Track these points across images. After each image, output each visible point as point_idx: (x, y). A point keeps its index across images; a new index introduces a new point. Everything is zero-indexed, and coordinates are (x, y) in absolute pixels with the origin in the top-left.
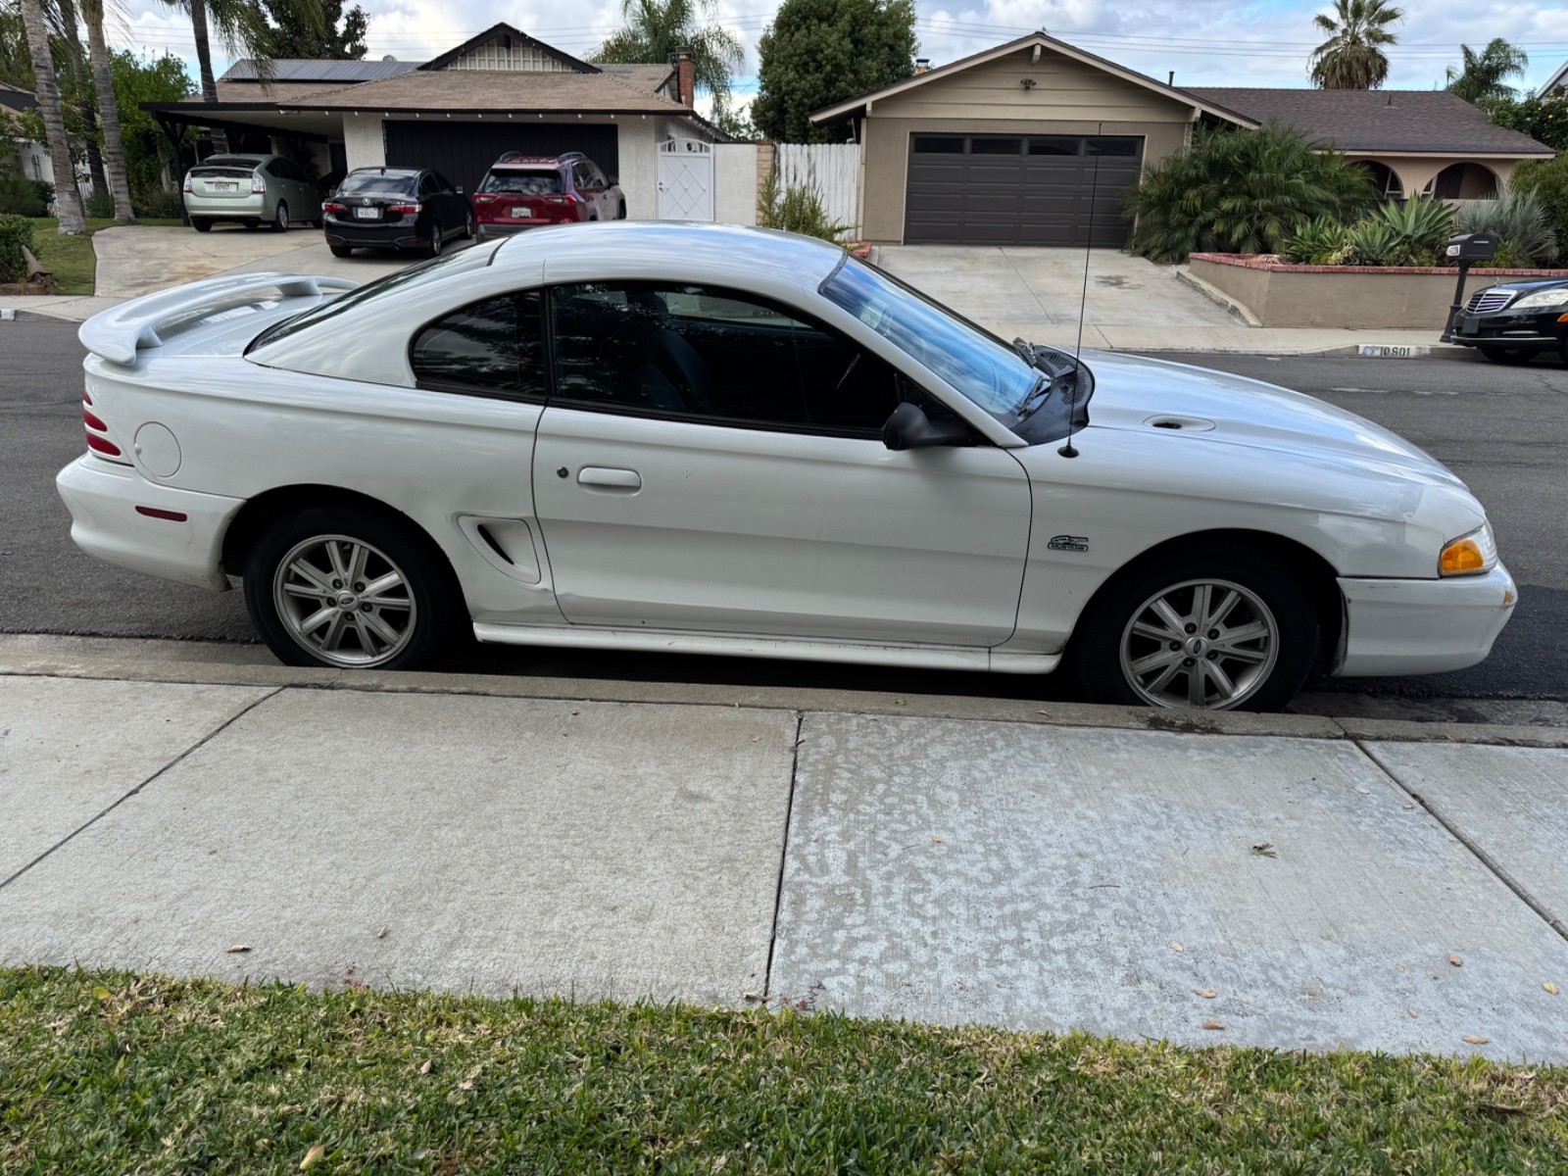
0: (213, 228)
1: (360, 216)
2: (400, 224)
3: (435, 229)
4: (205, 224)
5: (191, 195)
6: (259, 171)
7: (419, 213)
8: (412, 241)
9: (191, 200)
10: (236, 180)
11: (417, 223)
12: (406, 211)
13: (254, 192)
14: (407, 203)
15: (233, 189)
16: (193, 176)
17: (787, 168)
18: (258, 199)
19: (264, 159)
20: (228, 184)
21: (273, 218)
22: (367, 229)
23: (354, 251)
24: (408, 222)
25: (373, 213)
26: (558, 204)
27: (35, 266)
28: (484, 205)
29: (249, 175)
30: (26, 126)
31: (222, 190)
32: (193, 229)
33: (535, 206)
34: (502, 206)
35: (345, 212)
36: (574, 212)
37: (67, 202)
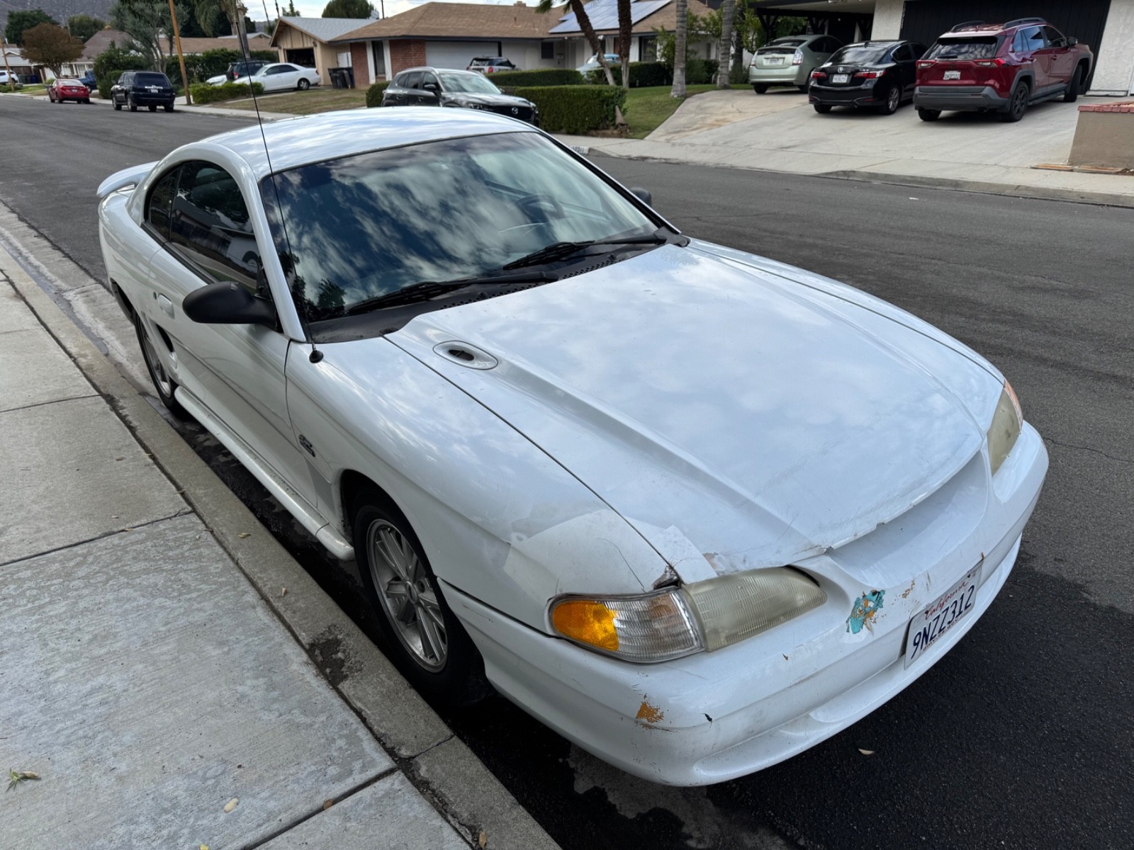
0: (768, 91)
1: (834, 81)
2: (863, 86)
3: (895, 91)
4: (761, 88)
5: (754, 68)
6: (803, 50)
7: (879, 78)
8: (869, 101)
9: (754, 71)
10: (784, 55)
11: (876, 86)
12: (869, 76)
13: (794, 64)
14: (871, 69)
15: (780, 62)
16: (758, 54)
18: (796, 68)
19: (809, 39)
20: (778, 59)
21: (803, 82)
22: (839, 92)
23: (833, 108)
24: (868, 85)
25: (843, 79)
26: (987, 67)
27: (620, 119)
28: (924, 70)
29: (792, 52)
30: (706, 23)
31: (774, 64)
32: (754, 92)
33: (965, 69)
34: (939, 70)
35: (824, 78)
36: (1003, 74)
37: (678, 76)
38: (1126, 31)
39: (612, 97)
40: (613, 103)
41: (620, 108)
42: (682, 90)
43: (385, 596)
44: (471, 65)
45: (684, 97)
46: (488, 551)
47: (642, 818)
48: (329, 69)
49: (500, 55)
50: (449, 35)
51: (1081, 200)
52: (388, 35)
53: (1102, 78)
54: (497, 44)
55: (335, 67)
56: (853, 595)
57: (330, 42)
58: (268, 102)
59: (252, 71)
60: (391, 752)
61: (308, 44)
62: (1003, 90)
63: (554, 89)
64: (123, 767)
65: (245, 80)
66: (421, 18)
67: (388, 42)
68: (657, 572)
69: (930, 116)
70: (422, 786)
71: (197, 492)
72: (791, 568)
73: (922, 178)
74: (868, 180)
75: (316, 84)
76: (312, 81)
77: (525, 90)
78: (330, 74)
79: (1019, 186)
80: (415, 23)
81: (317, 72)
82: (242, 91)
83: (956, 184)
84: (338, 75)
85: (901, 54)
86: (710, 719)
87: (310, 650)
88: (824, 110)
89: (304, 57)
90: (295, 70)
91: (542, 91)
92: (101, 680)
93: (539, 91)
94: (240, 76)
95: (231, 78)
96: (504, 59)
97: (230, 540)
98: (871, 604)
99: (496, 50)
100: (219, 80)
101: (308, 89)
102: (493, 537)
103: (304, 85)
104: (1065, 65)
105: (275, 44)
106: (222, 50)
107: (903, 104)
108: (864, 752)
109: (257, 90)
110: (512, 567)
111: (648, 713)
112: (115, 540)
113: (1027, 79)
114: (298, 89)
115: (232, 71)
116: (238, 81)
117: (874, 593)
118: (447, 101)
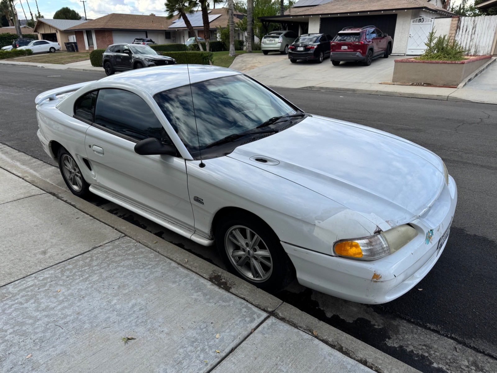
0: (269, 54)
1: (298, 50)
2: (309, 52)
3: (322, 54)
4: (266, 52)
5: (263, 44)
6: (282, 36)
7: (316, 48)
8: (312, 57)
9: (263, 45)
10: (275, 39)
11: (315, 52)
12: (312, 48)
13: (279, 43)
14: (312, 45)
15: (273, 42)
16: (264, 38)
17: (463, 27)
18: (280, 44)
19: (284, 32)
20: (272, 40)
21: (283, 50)
22: (300, 54)
23: (298, 61)
24: (311, 52)
25: (301, 49)
26: (357, 45)
28: (333, 45)
29: (278, 37)
30: (238, 25)
31: (271, 42)
32: (263, 54)
33: (350, 45)
34: (339, 46)
35: (294, 48)
36: (363, 47)
37: (232, 47)
38: (403, 31)
39: (208, 56)
40: (208, 59)
41: (211, 61)
42: (234, 53)
43: (231, 257)
44: (134, 41)
45: (235, 56)
46: (306, 228)
47: (355, 322)
48: (65, 43)
49: (147, 37)
50: (123, 28)
51: (400, 96)
52: (94, 28)
53: (395, 49)
54: (145, 32)
55: (68, 42)
56: (426, 231)
57: (65, 31)
58: (37, 58)
59: (26, 44)
60: (264, 310)
61: (53, 31)
62: (363, 53)
63: (181, 53)
64: (166, 330)
65: (24, 48)
66: (109, 20)
67: (94, 31)
68: (374, 229)
69: (336, 64)
70: (283, 319)
71: (123, 228)
72: (409, 224)
73: (340, 88)
74: (320, 90)
75: (58, 50)
76: (56, 48)
77: (167, 53)
78: (66, 45)
79: (377, 91)
80: (107, 22)
81: (59, 44)
82: (22, 53)
83: (354, 90)
84: (70, 46)
85: (322, 39)
86: (395, 276)
87: (211, 280)
88: (294, 61)
89: (52, 37)
90: (48, 43)
91: (176, 53)
92: (133, 301)
93: (174, 53)
94: (20, 46)
95: (15, 47)
96: (149, 39)
97: (150, 244)
98: (430, 234)
99: (145, 35)
100: (9, 48)
101: (55, 52)
102: (307, 223)
103: (52, 50)
104: (384, 44)
105: (35, 31)
106: (7, 33)
107: (325, 59)
108: (420, 290)
109: (29, 52)
110: (317, 233)
111: (376, 277)
112: (99, 250)
113: (372, 49)
114: (50, 52)
115: (15, 43)
116: (19, 49)
117: (431, 230)
118: (135, 58)
